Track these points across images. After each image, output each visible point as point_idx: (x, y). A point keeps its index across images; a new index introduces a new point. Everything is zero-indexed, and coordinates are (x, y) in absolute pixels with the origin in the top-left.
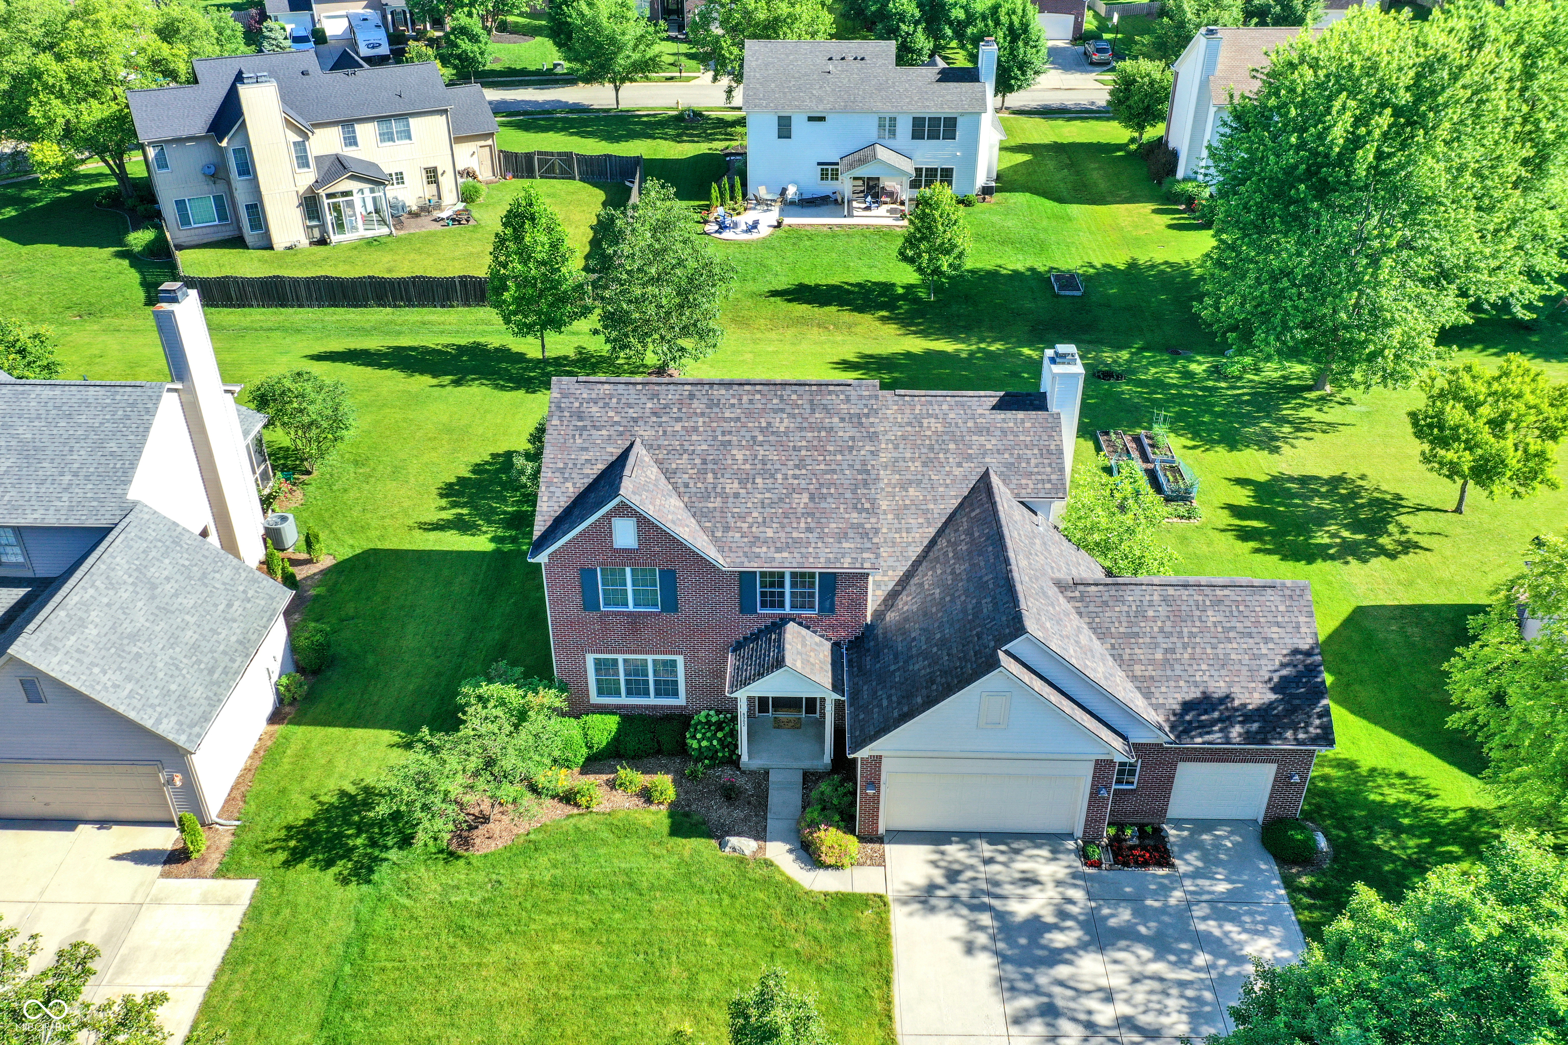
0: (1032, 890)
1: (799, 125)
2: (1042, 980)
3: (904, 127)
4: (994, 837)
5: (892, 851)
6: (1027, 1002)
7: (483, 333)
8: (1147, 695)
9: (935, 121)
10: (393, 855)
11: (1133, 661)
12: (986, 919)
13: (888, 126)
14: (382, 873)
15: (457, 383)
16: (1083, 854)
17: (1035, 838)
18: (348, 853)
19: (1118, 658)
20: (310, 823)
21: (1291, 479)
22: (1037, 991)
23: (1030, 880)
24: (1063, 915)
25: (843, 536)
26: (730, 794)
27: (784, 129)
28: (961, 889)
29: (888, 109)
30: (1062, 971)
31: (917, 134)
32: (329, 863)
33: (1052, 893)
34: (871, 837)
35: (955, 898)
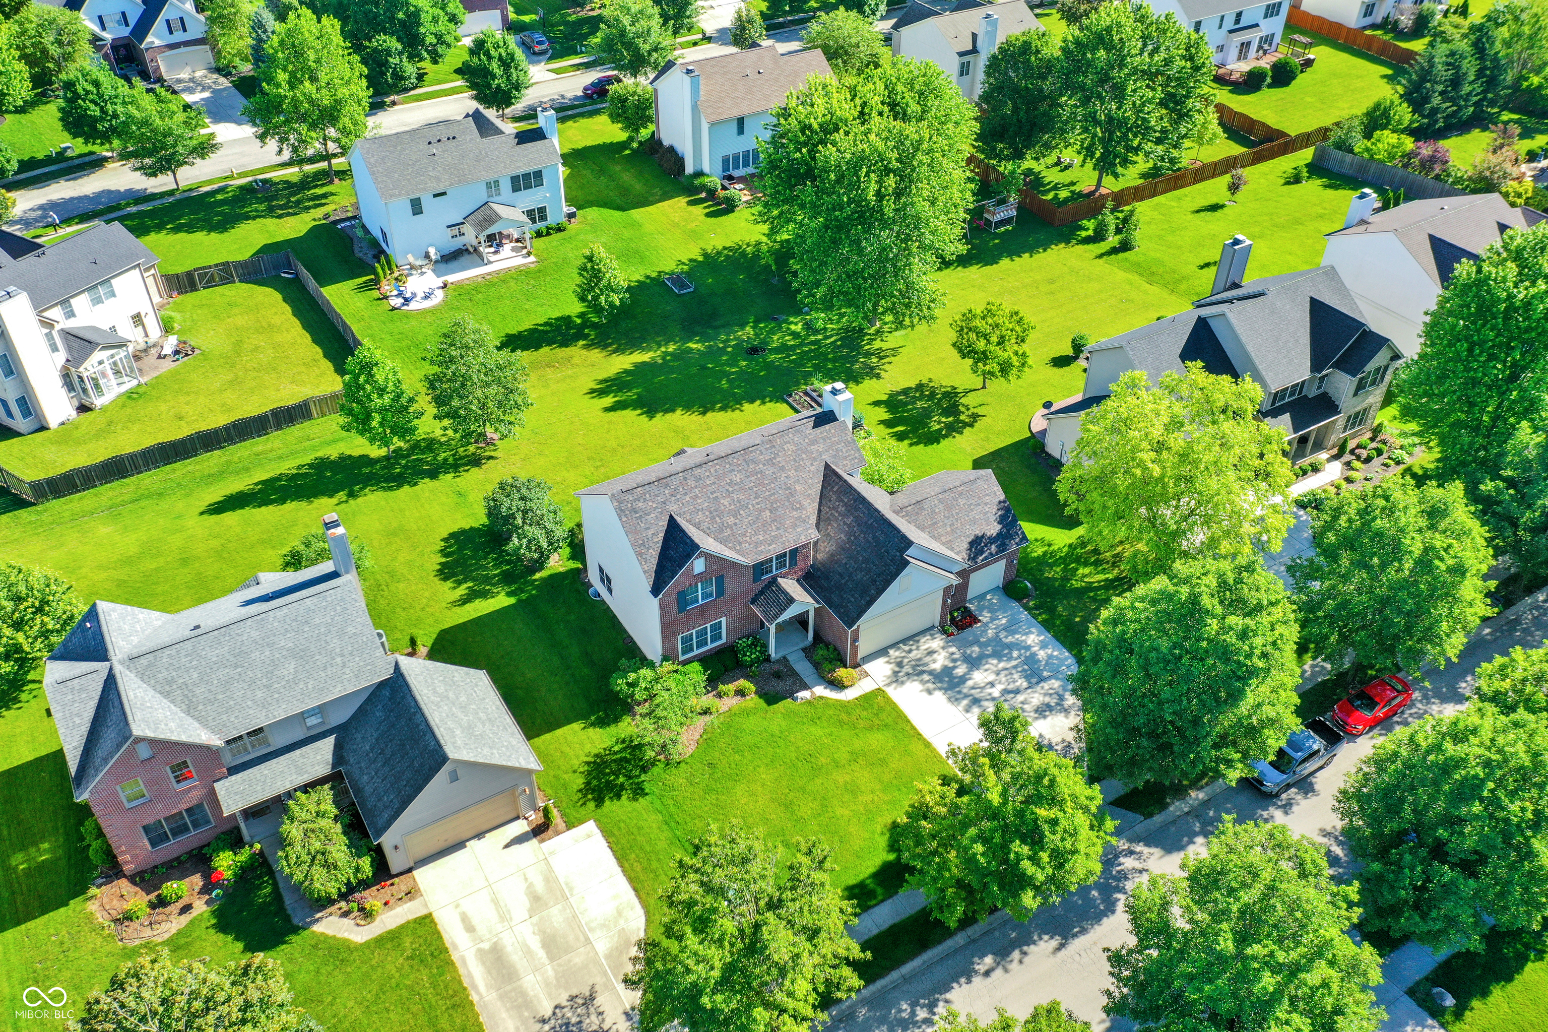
0: (935, 656)
1: (427, 202)
2: (965, 691)
3: (506, 185)
4: (904, 641)
5: (867, 667)
6: (965, 702)
7: (314, 449)
8: (952, 549)
9: (526, 176)
10: (643, 777)
11: (940, 536)
12: (926, 677)
13: (493, 186)
14: (647, 787)
15: (352, 495)
16: (944, 632)
17: (923, 632)
18: (622, 787)
19: (933, 537)
20: (588, 783)
21: (899, 393)
22: (966, 696)
23: (931, 653)
24: (954, 661)
25: (794, 526)
26: (778, 675)
27: (417, 207)
28: (907, 669)
29: (491, 177)
30: (970, 683)
31: (516, 188)
32: (619, 797)
33: (944, 654)
34: (856, 666)
35: (908, 674)
